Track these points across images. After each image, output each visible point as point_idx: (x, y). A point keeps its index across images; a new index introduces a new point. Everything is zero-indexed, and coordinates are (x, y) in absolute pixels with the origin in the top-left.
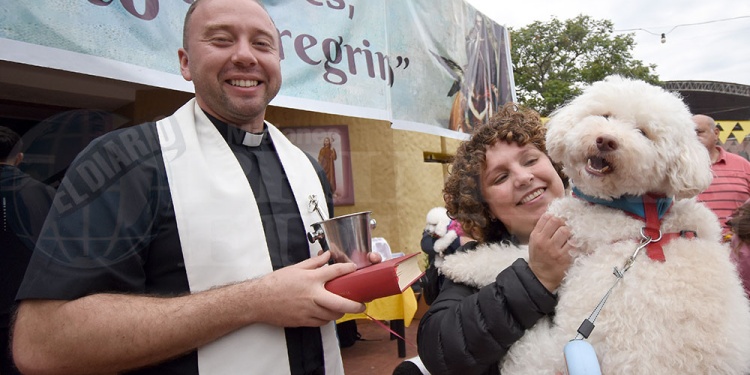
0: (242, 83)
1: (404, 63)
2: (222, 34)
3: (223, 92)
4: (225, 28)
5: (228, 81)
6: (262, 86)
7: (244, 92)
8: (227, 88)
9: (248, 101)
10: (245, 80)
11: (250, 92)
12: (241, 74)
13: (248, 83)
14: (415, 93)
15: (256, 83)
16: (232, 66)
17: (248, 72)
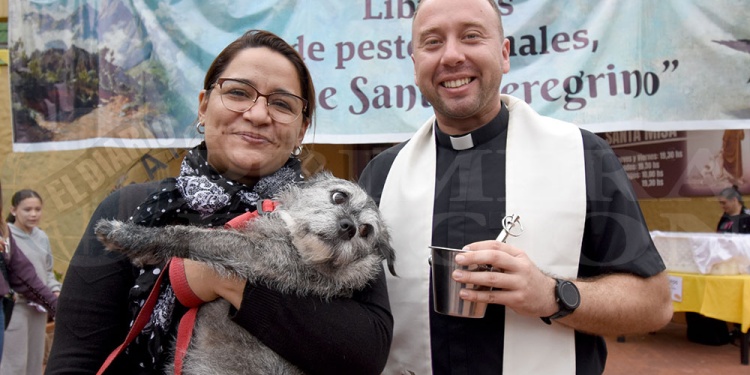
0: (453, 84)
1: (671, 66)
2: (432, 37)
3: (439, 95)
4: (433, 31)
5: (442, 84)
6: (475, 82)
7: (455, 93)
8: (441, 90)
9: (461, 101)
10: (455, 80)
11: (461, 92)
12: (450, 75)
13: (459, 83)
14: (687, 92)
15: (467, 81)
16: (441, 68)
17: (456, 71)
